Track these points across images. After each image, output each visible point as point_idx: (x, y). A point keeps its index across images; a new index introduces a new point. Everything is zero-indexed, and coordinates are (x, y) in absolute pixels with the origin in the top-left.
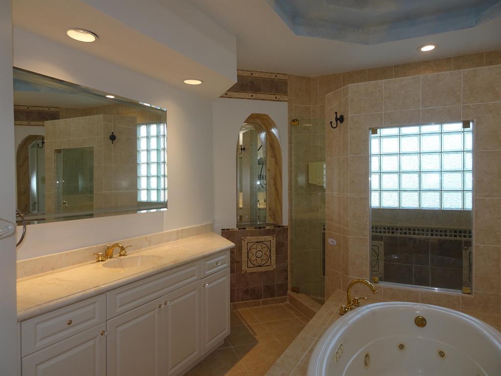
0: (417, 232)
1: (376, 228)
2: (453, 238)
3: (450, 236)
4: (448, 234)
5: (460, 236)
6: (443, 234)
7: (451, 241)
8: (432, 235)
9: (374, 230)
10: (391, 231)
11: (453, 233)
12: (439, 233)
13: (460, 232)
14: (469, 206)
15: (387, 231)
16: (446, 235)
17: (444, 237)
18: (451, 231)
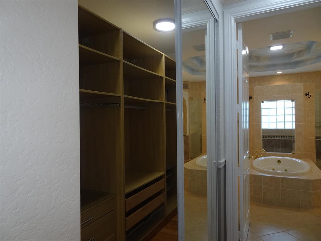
0: (276, 137)
1: (264, 136)
2: (289, 139)
3: (288, 138)
4: (287, 137)
5: (292, 138)
6: (285, 137)
7: (288, 140)
8: (281, 138)
9: (263, 137)
10: (266, 137)
11: (289, 137)
12: (284, 137)
13: (292, 137)
14: (294, 128)
15: (264, 137)
16: (286, 138)
17: (286, 139)
18: (288, 136)
